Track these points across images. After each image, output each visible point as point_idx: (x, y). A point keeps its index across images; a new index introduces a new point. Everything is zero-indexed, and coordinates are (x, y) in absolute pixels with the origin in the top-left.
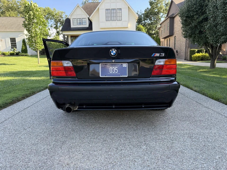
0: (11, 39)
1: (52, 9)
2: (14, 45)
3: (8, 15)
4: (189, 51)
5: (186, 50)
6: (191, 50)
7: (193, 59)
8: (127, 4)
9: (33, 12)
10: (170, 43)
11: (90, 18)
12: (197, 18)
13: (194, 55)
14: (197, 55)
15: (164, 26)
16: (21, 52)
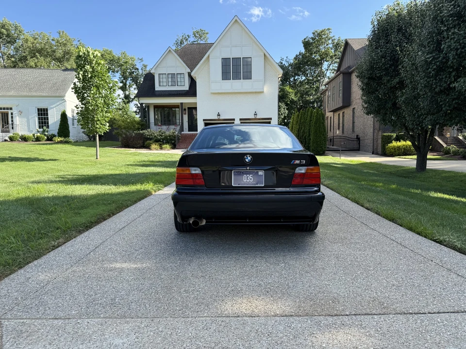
0: (38, 109)
1: (117, 54)
2: (45, 122)
3: (33, 63)
4: (380, 137)
5: (375, 134)
6: (384, 136)
7: (387, 152)
8: (261, 49)
9: (91, 66)
10: (345, 121)
11: (192, 74)
12: (388, 81)
13: (390, 145)
14: (395, 144)
15: (332, 89)
16: (57, 135)
